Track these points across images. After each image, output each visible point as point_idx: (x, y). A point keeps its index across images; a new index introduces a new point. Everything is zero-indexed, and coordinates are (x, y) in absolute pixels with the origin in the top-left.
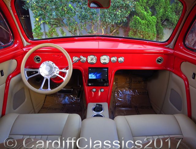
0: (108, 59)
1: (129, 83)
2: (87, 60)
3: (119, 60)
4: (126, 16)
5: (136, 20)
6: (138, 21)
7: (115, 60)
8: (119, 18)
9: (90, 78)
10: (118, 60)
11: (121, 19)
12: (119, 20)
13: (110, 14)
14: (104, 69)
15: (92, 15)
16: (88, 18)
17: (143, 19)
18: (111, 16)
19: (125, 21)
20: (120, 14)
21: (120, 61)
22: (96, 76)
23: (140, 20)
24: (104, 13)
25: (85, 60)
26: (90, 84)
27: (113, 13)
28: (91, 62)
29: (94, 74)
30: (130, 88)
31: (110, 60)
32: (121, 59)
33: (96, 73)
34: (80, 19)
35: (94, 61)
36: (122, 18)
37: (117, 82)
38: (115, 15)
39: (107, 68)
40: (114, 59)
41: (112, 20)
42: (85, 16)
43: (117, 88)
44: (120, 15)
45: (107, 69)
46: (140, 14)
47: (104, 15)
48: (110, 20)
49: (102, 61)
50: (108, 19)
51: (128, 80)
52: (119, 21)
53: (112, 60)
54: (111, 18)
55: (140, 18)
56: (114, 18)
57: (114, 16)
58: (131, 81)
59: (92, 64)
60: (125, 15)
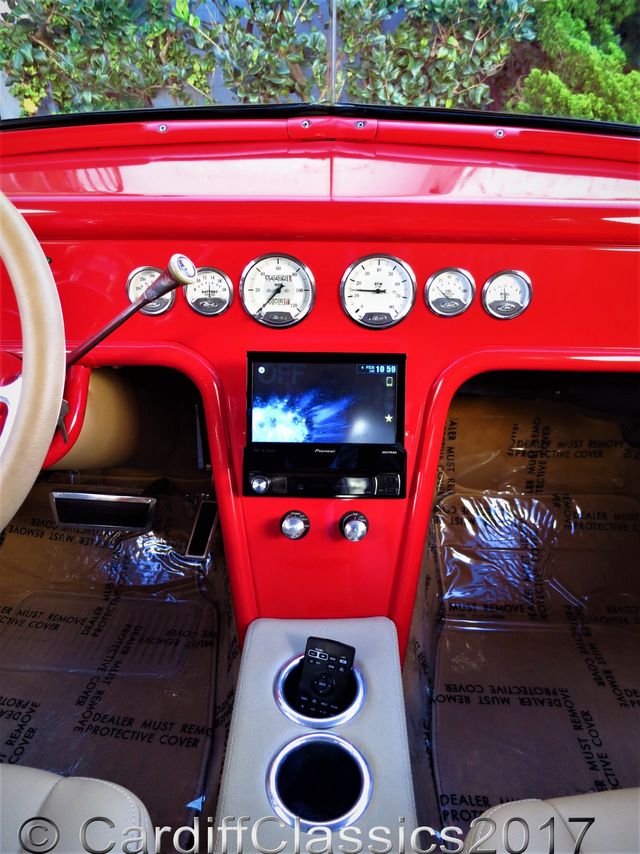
0: (401, 290)
1: (532, 455)
2: (237, 296)
3: (489, 299)
4: (490, 68)
5: (542, 90)
6: (556, 95)
7: (458, 294)
8: (447, 80)
9: (259, 435)
10: (479, 295)
11: (462, 87)
12: (451, 95)
13: (401, 61)
14: (371, 368)
15: (301, 63)
16: (283, 81)
17: (579, 89)
18: (404, 70)
19: (479, 101)
20: (453, 56)
21: (496, 305)
22: (309, 424)
23: (565, 92)
24: (370, 54)
25: (225, 296)
26: (259, 485)
27: (416, 54)
28: (270, 308)
29: (291, 406)
30: (531, 487)
31: (420, 294)
32: (509, 290)
33: (306, 401)
34: (235, 90)
35: (296, 303)
36: (465, 84)
37: (450, 450)
38: (430, 65)
39: (398, 360)
40: (451, 287)
41: (409, 97)
42: (268, 68)
43: (448, 487)
44: (456, 66)
45: (392, 369)
46: (565, 60)
47: (366, 64)
48: (401, 91)
49: (358, 305)
50: (391, 89)
51: (525, 434)
52: (446, 98)
53: (433, 296)
54: (404, 80)
55: (566, 81)
56: (422, 81)
57: (424, 71)
58: (545, 442)
59: (280, 324)
60: (482, 65)
